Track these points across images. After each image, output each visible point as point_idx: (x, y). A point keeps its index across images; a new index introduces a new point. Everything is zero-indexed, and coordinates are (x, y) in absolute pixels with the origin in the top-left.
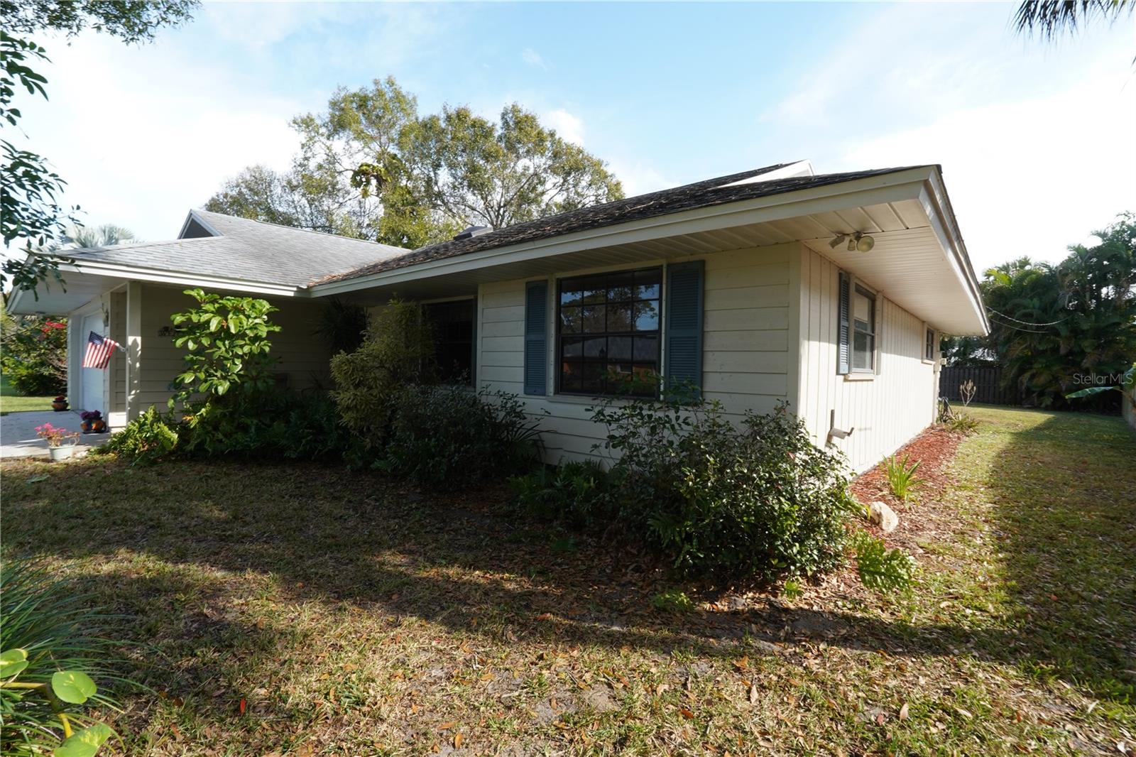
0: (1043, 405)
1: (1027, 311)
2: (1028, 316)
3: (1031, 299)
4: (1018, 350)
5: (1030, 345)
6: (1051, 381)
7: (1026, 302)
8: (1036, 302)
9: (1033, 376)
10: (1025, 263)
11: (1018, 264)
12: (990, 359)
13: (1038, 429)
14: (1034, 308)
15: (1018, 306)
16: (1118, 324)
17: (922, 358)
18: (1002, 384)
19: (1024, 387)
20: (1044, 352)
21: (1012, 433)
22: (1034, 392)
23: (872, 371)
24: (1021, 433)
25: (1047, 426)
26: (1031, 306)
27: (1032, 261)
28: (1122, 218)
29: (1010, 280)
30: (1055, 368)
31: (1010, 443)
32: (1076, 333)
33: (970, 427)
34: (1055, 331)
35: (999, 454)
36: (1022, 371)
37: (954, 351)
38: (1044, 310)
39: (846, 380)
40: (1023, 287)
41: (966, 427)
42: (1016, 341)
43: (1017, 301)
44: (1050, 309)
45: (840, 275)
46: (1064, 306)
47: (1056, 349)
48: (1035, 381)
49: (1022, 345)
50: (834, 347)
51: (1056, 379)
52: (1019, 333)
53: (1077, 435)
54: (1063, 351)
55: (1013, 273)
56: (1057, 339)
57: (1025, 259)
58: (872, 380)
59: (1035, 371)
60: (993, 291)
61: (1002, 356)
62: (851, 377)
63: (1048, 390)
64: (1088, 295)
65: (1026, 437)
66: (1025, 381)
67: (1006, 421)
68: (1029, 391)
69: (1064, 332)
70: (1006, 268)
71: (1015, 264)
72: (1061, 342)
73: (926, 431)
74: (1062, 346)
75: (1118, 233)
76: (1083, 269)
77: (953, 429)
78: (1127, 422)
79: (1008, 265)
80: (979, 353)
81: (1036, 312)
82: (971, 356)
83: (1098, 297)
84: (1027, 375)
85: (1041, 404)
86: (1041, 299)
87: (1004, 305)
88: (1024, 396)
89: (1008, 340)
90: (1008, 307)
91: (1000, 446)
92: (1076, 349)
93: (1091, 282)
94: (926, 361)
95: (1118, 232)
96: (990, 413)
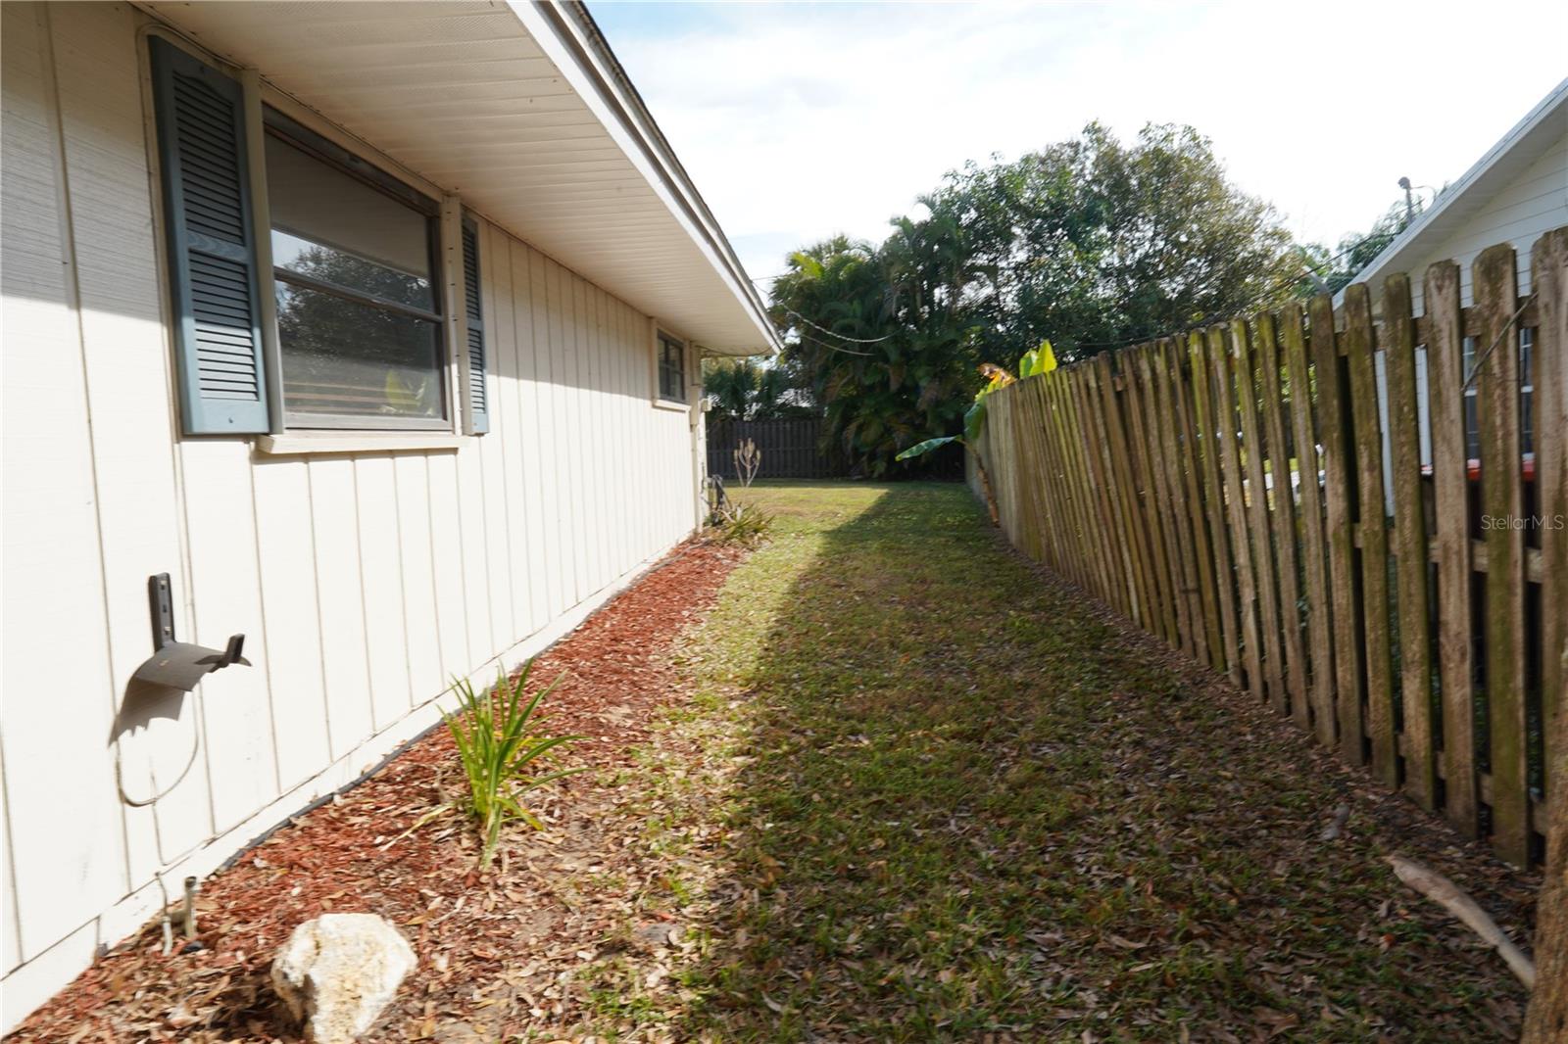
0: (876, 475)
1: (846, 321)
2: (847, 330)
3: (851, 301)
4: (840, 387)
5: (853, 377)
6: (882, 436)
7: (843, 306)
8: (856, 305)
9: (860, 429)
10: (841, 245)
11: (833, 247)
12: (804, 405)
13: (865, 518)
14: (855, 316)
15: (834, 313)
16: (954, 342)
17: (652, 398)
18: (822, 446)
19: (850, 446)
20: (871, 388)
21: (824, 532)
22: (863, 454)
23: (447, 425)
24: (839, 530)
25: (879, 510)
26: (851, 314)
27: (850, 242)
28: (949, 182)
29: (822, 270)
30: (886, 414)
31: (819, 555)
32: (908, 356)
33: (756, 531)
34: (881, 354)
35: (795, 585)
36: (846, 421)
37: (756, 393)
38: (868, 320)
39: (261, 456)
40: (840, 283)
41: (749, 532)
42: (835, 371)
43: (834, 305)
44: (875, 320)
45: (153, 42)
46: (891, 315)
47: (885, 384)
48: (863, 436)
49: (843, 378)
50: (153, 335)
51: (888, 431)
52: (839, 357)
53: (916, 522)
54: (894, 386)
55: (827, 261)
56: (886, 366)
57: (842, 238)
58: (454, 451)
59: (861, 420)
60: (800, 289)
61: (820, 398)
62: (282, 443)
63: (879, 449)
64: (918, 297)
65: (847, 537)
66: (851, 437)
67: (821, 509)
68: (857, 453)
69: (894, 356)
70: (817, 253)
71: (829, 246)
72: (891, 372)
73: (679, 551)
74: (892, 378)
75: (948, 204)
76: (911, 258)
77: (728, 538)
78: (972, 491)
79: (820, 248)
80: (789, 395)
81: (858, 324)
82: (779, 401)
83: (930, 302)
84: (853, 427)
85: (873, 472)
86: (863, 302)
87: (817, 312)
88: (851, 462)
89: (825, 371)
90: (822, 315)
91: (800, 566)
92: (909, 383)
93: (922, 276)
94: (660, 403)
95: (946, 201)
96: (801, 496)
